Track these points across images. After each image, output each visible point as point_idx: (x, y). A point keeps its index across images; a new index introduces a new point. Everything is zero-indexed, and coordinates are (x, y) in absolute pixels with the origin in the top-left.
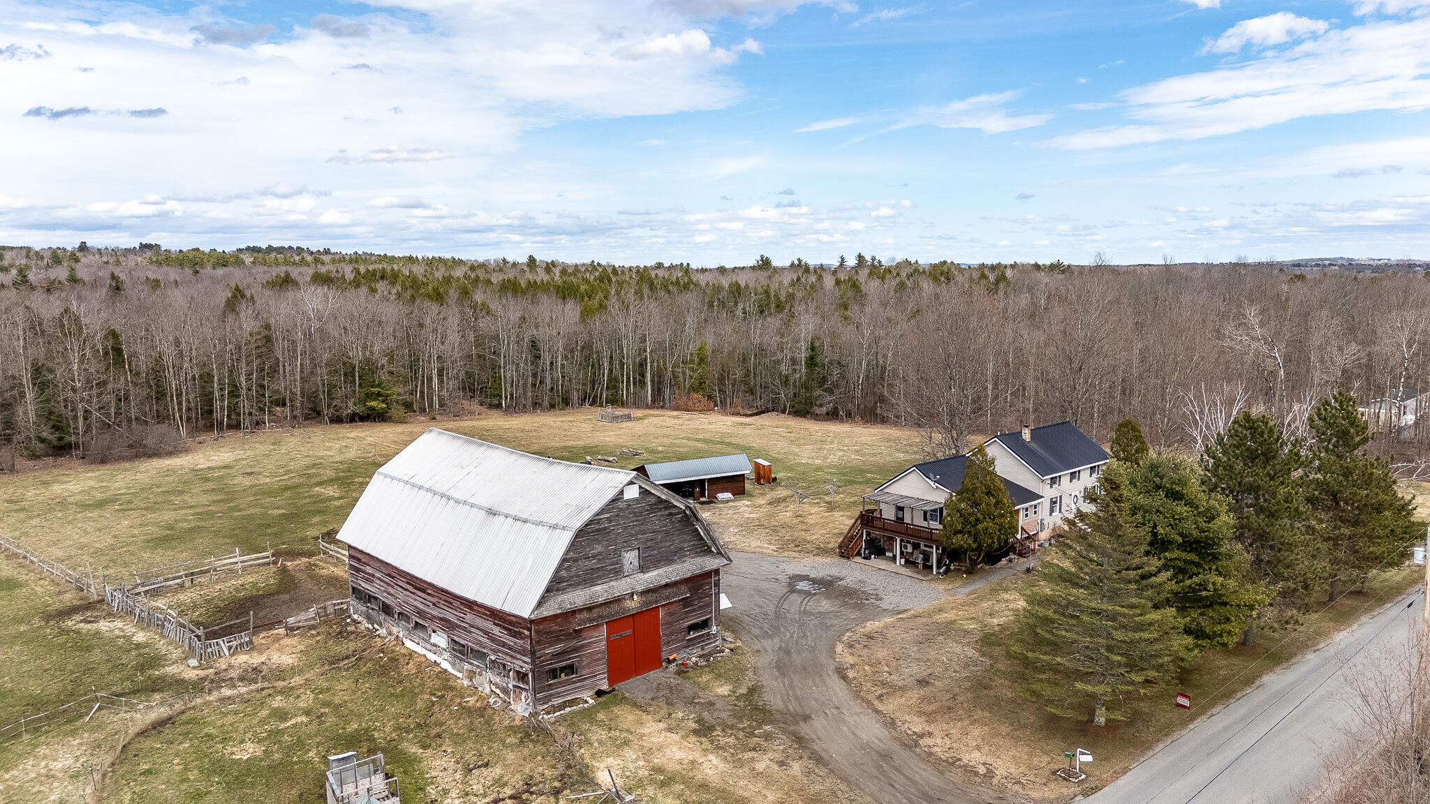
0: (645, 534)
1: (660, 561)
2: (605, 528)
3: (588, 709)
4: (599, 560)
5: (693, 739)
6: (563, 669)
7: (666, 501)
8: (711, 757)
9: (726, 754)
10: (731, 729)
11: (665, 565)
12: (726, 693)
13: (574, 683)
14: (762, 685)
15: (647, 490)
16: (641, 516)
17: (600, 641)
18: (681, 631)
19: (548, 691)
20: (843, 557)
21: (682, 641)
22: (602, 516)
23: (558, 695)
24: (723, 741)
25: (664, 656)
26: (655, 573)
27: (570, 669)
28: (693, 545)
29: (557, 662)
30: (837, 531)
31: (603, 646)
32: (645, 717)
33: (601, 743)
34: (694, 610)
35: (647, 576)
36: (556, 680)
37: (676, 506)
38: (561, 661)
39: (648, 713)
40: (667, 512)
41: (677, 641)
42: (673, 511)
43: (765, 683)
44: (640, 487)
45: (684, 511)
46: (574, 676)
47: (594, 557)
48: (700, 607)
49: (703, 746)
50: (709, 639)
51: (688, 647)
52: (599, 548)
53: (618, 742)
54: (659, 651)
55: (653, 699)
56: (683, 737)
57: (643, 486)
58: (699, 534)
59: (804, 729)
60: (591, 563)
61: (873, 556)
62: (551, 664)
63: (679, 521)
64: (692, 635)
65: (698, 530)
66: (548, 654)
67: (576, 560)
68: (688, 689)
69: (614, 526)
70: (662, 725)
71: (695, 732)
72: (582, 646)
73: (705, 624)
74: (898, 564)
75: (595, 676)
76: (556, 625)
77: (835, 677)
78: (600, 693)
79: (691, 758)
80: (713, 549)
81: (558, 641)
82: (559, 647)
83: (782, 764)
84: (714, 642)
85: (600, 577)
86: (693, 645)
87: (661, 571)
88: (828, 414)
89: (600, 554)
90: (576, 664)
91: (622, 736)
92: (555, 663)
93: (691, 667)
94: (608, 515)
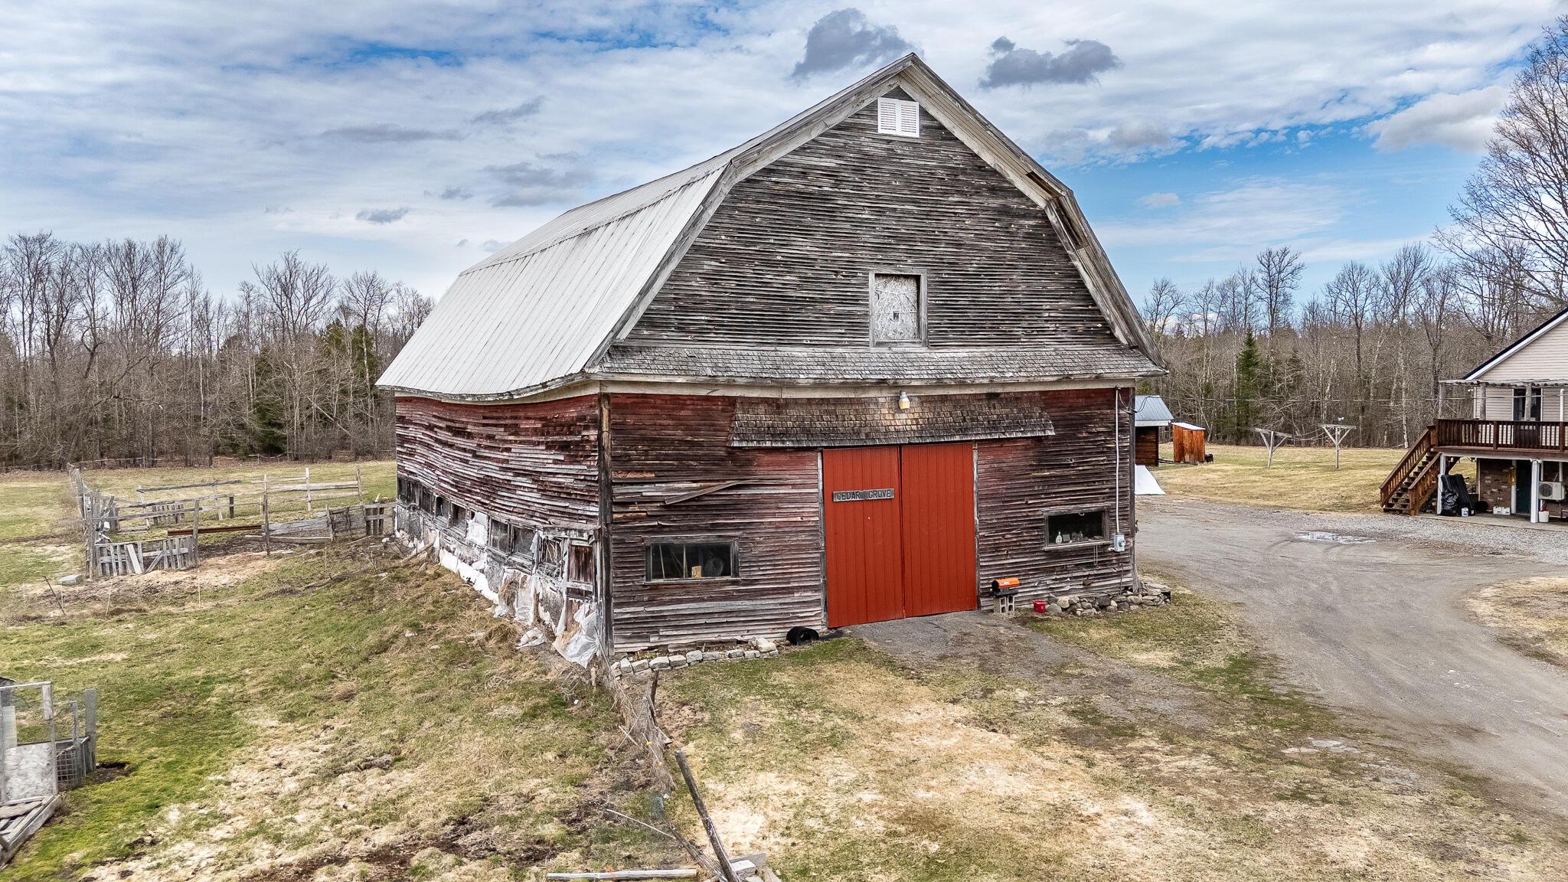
0: (935, 242)
1: (976, 327)
2: (824, 197)
3: (756, 661)
4: (806, 279)
5: (1059, 750)
6: (699, 554)
7: (994, 172)
8: (1127, 802)
9: (1188, 800)
10: (1195, 738)
11: (989, 342)
12: (1165, 664)
13: (728, 597)
14: (1275, 657)
15: (941, 127)
16: (924, 190)
17: (803, 499)
18: (1034, 524)
19: (651, 602)
20: (1394, 512)
21: (1033, 551)
22: (814, 161)
23: (678, 622)
24: (1169, 765)
25: (983, 579)
26: (962, 353)
27: (718, 558)
28: (1066, 310)
29: (679, 530)
30: (1363, 482)
31: (812, 512)
32: (910, 688)
33: (754, 732)
34: (1064, 480)
35: (937, 354)
36: (673, 580)
37: (1021, 195)
38: (690, 529)
39: (921, 681)
40: (996, 202)
41: (1019, 549)
42: (1013, 203)
43: (1281, 653)
44: (924, 113)
45: (1043, 212)
46: (729, 578)
47: (789, 265)
48: (1084, 475)
49: (1096, 770)
50: (1103, 564)
51: (1049, 571)
52: (804, 246)
53: (810, 737)
54: (975, 565)
55: (942, 658)
56: (1026, 743)
57: (932, 112)
58: (1081, 285)
60: (781, 280)
61: (1465, 510)
62: (660, 529)
63: (1028, 236)
64: (1061, 543)
65: (1078, 275)
66: (651, 500)
67: (735, 259)
68: (1046, 647)
69: (847, 196)
70: (958, 711)
71: (1068, 735)
72: (754, 501)
73: (1092, 524)
74: (1533, 519)
75: (790, 591)
76: (676, 427)
78: (799, 636)
79: (1052, 796)
80: (1118, 333)
81: (679, 469)
82: (682, 488)
84: (1119, 575)
85: (807, 327)
86: (1064, 569)
87: (977, 352)
89: (807, 262)
90: (735, 547)
91: (829, 725)
92: (671, 530)
93: (1059, 615)
94: (830, 163)
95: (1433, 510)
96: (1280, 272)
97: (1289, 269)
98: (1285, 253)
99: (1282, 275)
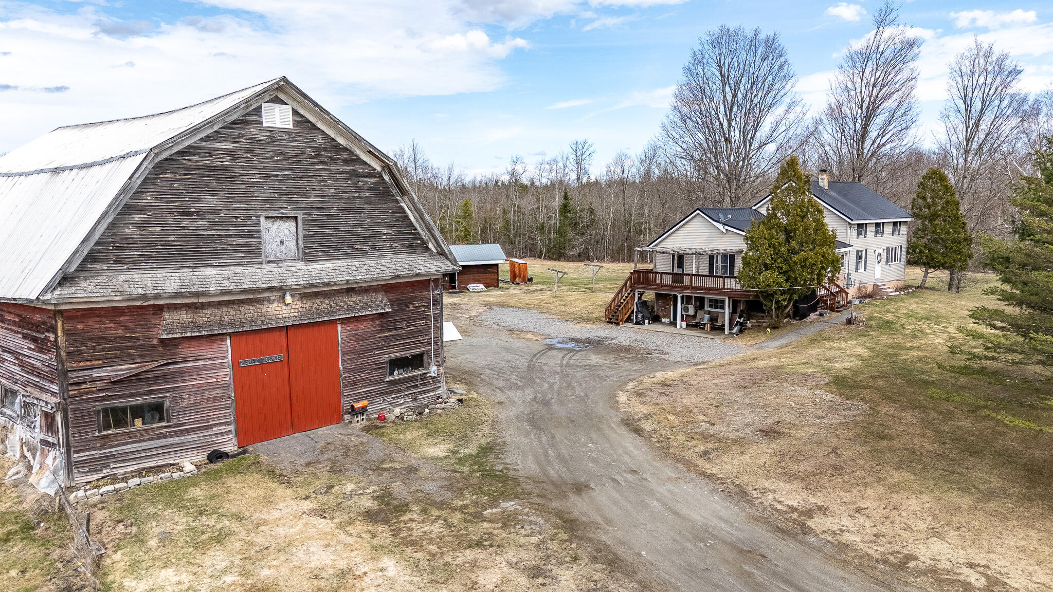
0: (307, 195)
1: (337, 247)
2: (226, 169)
3: (181, 480)
4: (214, 223)
5: (360, 527)
6: (138, 412)
7: (345, 149)
8: (388, 562)
9: (419, 555)
10: (439, 509)
11: (346, 256)
12: (441, 454)
13: (162, 436)
14: (504, 443)
15: (309, 122)
16: (298, 162)
17: (219, 367)
18: (379, 366)
19: (102, 447)
20: (611, 323)
21: (379, 383)
22: (218, 145)
23: (124, 458)
24: (418, 529)
25: (345, 403)
26: (329, 265)
27: (157, 411)
28: (398, 233)
29: (123, 397)
30: (601, 303)
31: (226, 375)
32: (280, 490)
33: (166, 539)
34: (399, 337)
35: (311, 267)
36: (120, 430)
37: (365, 163)
38: (132, 395)
39: (288, 483)
40: (348, 169)
41: (370, 382)
42: (359, 168)
43: (509, 440)
44: (295, 112)
45: (380, 174)
46: (164, 424)
47: (201, 214)
48: (411, 332)
49: (375, 542)
50: (424, 385)
51: (392, 392)
52: (211, 201)
53: (204, 537)
54: (340, 395)
55: (308, 464)
56: (341, 526)
57: (302, 112)
58: (407, 218)
59: (578, 506)
60: (195, 224)
61: (647, 321)
62: (108, 398)
63: (370, 189)
64: (397, 375)
65: (404, 212)
66: (99, 379)
67: (159, 212)
68: (376, 448)
69: (243, 167)
70: (307, 505)
71: (370, 516)
72: (180, 372)
73: (417, 361)
74: (679, 326)
75: (210, 427)
76: (117, 328)
77: (623, 431)
78: (216, 456)
79: (342, 564)
80: (431, 246)
81: (123, 356)
82: (124, 369)
83: (535, 572)
84: (434, 390)
85: (216, 254)
86: (399, 391)
87: (338, 264)
88: (579, 255)
89: (214, 211)
90: (167, 403)
91: (219, 526)
92: (116, 397)
93: (393, 422)
94: (230, 146)
95: (631, 321)
96: (582, 155)
97: (587, 153)
98: (585, 143)
99: (584, 156)
